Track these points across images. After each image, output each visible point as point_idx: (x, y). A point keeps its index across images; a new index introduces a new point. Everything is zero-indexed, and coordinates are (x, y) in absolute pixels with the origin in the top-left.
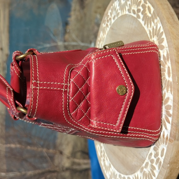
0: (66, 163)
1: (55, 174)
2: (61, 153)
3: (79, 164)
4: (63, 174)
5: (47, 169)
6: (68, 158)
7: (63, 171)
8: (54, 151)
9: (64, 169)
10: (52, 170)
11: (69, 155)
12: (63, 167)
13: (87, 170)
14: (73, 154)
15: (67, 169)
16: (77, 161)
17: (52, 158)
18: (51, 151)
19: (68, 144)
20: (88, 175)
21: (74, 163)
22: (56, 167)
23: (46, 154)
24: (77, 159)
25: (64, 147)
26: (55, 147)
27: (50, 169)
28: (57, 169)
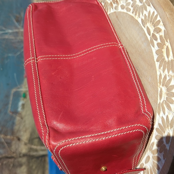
0: (24, 149)
1: (12, 160)
2: (19, 139)
3: (36, 150)
4: (20, 159)
5: (4, 155)
6: (26, 144)
7: (20, 157)
8: (12, 137)
9: (21, 155)
10: (9, 156)
11: (27, 141)
12: (20, 153)
13: (44, 156)
14: (31, 141)
15: (24, 155)
16: (34, 147)
17: (9, 144)
18: (9, 137)
19: (25, 131)
20: (45, 161)
21: (31, 149)
22: (13, 153)
23: (3, 140)
24: (35, 145)
25: (22, 133)
26: (13, 133)
27: (7, 155)
28: (14, 155)
